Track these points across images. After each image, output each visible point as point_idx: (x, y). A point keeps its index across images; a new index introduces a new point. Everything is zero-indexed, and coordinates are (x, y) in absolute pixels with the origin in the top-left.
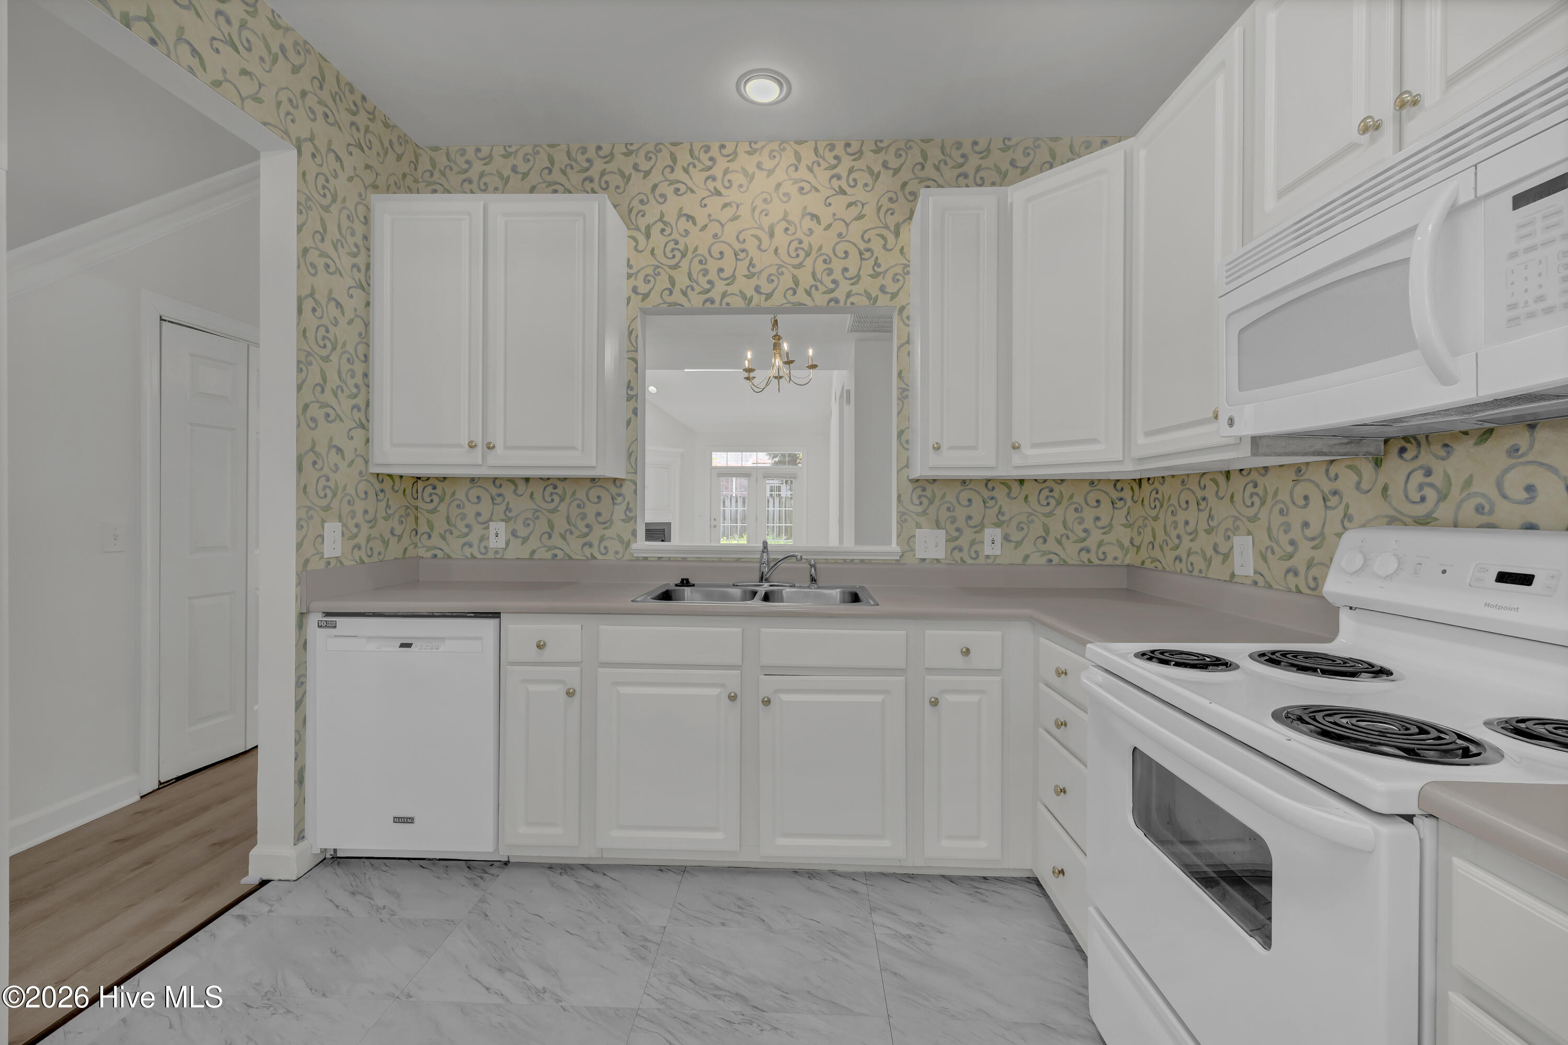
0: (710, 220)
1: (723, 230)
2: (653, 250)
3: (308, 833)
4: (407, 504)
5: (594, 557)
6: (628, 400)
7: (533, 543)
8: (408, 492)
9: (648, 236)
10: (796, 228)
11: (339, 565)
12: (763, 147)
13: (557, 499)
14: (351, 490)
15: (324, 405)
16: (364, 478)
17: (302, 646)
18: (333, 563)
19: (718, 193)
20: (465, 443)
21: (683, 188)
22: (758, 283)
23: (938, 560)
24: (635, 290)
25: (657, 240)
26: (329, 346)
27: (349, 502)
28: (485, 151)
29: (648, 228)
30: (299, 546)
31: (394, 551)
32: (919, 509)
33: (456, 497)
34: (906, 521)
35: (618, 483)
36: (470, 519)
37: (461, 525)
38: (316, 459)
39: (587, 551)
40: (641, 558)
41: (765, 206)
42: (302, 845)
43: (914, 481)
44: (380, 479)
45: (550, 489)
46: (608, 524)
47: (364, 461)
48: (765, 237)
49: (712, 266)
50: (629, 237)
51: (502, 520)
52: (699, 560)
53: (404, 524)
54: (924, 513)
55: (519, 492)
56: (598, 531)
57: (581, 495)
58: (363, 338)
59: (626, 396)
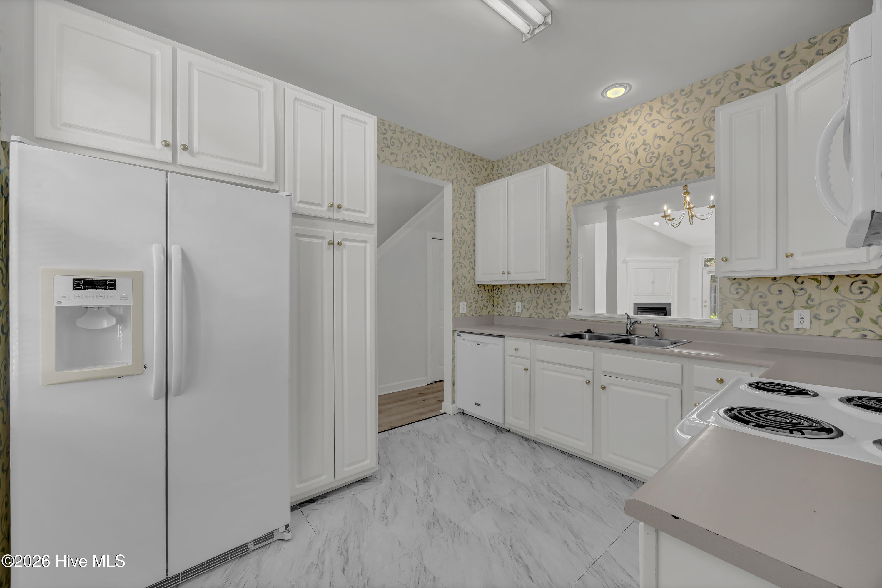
0: (604, 156)
1: (610, 159)
2: (578, 178)
3: (455, 402)
4: (490, 295)
5: (554, 318)
6: (567, 248)
7: (531, 311)
8: (490, 291)
9: (575, 171)
10: (650, 146)
11: (465, 316)
12: (631, 111)
13: (539, 292)
14: (469, 291)
15: (460, 263)
16: (474, 286)
17: (454, 341)
18: (463, 315)
19: (608, 142)
20: (501, 272)
21: (591, 145)
22: (629, 181)
23: (752, 330)
24: (570, 198)
25: (580, 172)
26: (462, 243)
27: (468, 295)
28: (514, 156)
29: (575, 168)
30: (453, 309)
31: (485, 312)
32: (736, 297)
33: (505, 292)
34: (725, 304)
35: (563, 285)
36: (510, 301)
37: (507, 303)
38: (458, 281)
39: (551, 315)
40: (573, 319)
41: (633, 141)
42: (454, 405)
43: (732, 279)
44: (479, 286)
45: (537, 288)
46: (559, 303)
47: (473, 281)
48: (632, 156)
49: (605, 178)
50: (567, 174)
51: (520, 301)
52: (599, 321)
53: (488, 303)
54: (740, 299)
55: (526, 290)
56: (555, 306)
57: (548, 291)
58: (473, 238)
59: (566, 246)
